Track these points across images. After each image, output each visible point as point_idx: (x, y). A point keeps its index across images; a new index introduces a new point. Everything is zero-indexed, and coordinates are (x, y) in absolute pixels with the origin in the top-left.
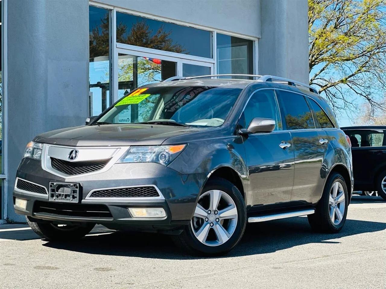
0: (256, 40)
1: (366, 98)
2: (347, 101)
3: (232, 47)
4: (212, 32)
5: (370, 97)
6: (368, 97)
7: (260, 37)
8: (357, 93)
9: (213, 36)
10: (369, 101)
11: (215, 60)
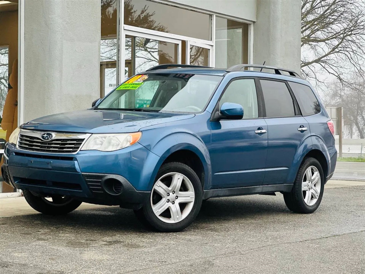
0: (252, 24)
1: (338, 77)
2: (319, 81)
3: (227, 29)
4: (211, 15)
5: (341, 77)
6: (339, 76)
7: (256, 21)
8: (329, 73)
9: (212, 19)
10: (340, 80)
11: (213, 43)
